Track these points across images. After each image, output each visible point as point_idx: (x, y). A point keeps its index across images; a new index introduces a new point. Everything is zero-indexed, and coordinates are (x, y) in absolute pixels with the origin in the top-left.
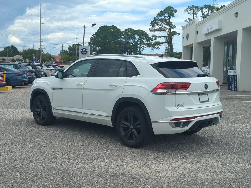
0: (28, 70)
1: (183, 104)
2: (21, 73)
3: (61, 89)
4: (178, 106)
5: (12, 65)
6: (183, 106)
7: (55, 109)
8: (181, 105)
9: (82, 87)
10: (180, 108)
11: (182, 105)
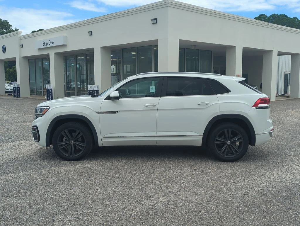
3: (116, 112)
7: (104, 137)
9: (156, 108)
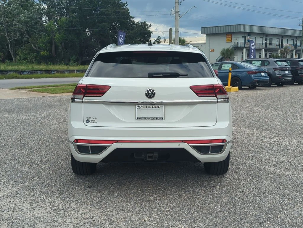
0: (278, 67)
1: (96, 118)
2: (255, 71)
4: (87, 121)
5: (259, 60)
6: (96, 123)
8: (92, 119)
10: (89, 124)
11: (94, 119)
